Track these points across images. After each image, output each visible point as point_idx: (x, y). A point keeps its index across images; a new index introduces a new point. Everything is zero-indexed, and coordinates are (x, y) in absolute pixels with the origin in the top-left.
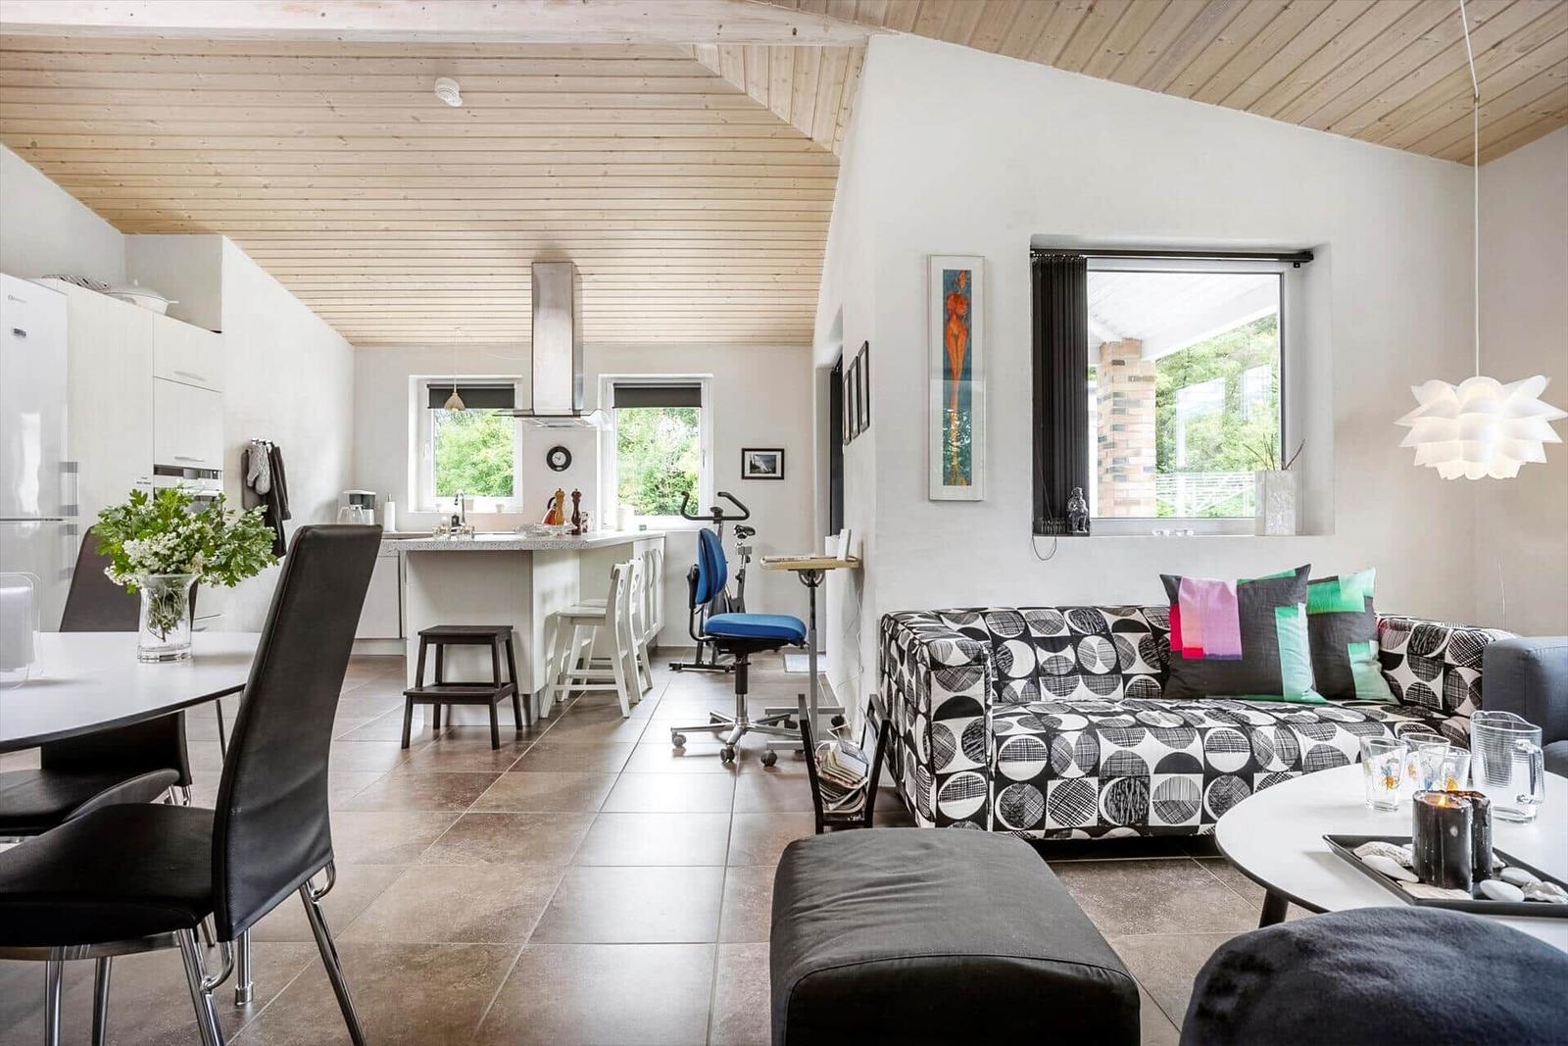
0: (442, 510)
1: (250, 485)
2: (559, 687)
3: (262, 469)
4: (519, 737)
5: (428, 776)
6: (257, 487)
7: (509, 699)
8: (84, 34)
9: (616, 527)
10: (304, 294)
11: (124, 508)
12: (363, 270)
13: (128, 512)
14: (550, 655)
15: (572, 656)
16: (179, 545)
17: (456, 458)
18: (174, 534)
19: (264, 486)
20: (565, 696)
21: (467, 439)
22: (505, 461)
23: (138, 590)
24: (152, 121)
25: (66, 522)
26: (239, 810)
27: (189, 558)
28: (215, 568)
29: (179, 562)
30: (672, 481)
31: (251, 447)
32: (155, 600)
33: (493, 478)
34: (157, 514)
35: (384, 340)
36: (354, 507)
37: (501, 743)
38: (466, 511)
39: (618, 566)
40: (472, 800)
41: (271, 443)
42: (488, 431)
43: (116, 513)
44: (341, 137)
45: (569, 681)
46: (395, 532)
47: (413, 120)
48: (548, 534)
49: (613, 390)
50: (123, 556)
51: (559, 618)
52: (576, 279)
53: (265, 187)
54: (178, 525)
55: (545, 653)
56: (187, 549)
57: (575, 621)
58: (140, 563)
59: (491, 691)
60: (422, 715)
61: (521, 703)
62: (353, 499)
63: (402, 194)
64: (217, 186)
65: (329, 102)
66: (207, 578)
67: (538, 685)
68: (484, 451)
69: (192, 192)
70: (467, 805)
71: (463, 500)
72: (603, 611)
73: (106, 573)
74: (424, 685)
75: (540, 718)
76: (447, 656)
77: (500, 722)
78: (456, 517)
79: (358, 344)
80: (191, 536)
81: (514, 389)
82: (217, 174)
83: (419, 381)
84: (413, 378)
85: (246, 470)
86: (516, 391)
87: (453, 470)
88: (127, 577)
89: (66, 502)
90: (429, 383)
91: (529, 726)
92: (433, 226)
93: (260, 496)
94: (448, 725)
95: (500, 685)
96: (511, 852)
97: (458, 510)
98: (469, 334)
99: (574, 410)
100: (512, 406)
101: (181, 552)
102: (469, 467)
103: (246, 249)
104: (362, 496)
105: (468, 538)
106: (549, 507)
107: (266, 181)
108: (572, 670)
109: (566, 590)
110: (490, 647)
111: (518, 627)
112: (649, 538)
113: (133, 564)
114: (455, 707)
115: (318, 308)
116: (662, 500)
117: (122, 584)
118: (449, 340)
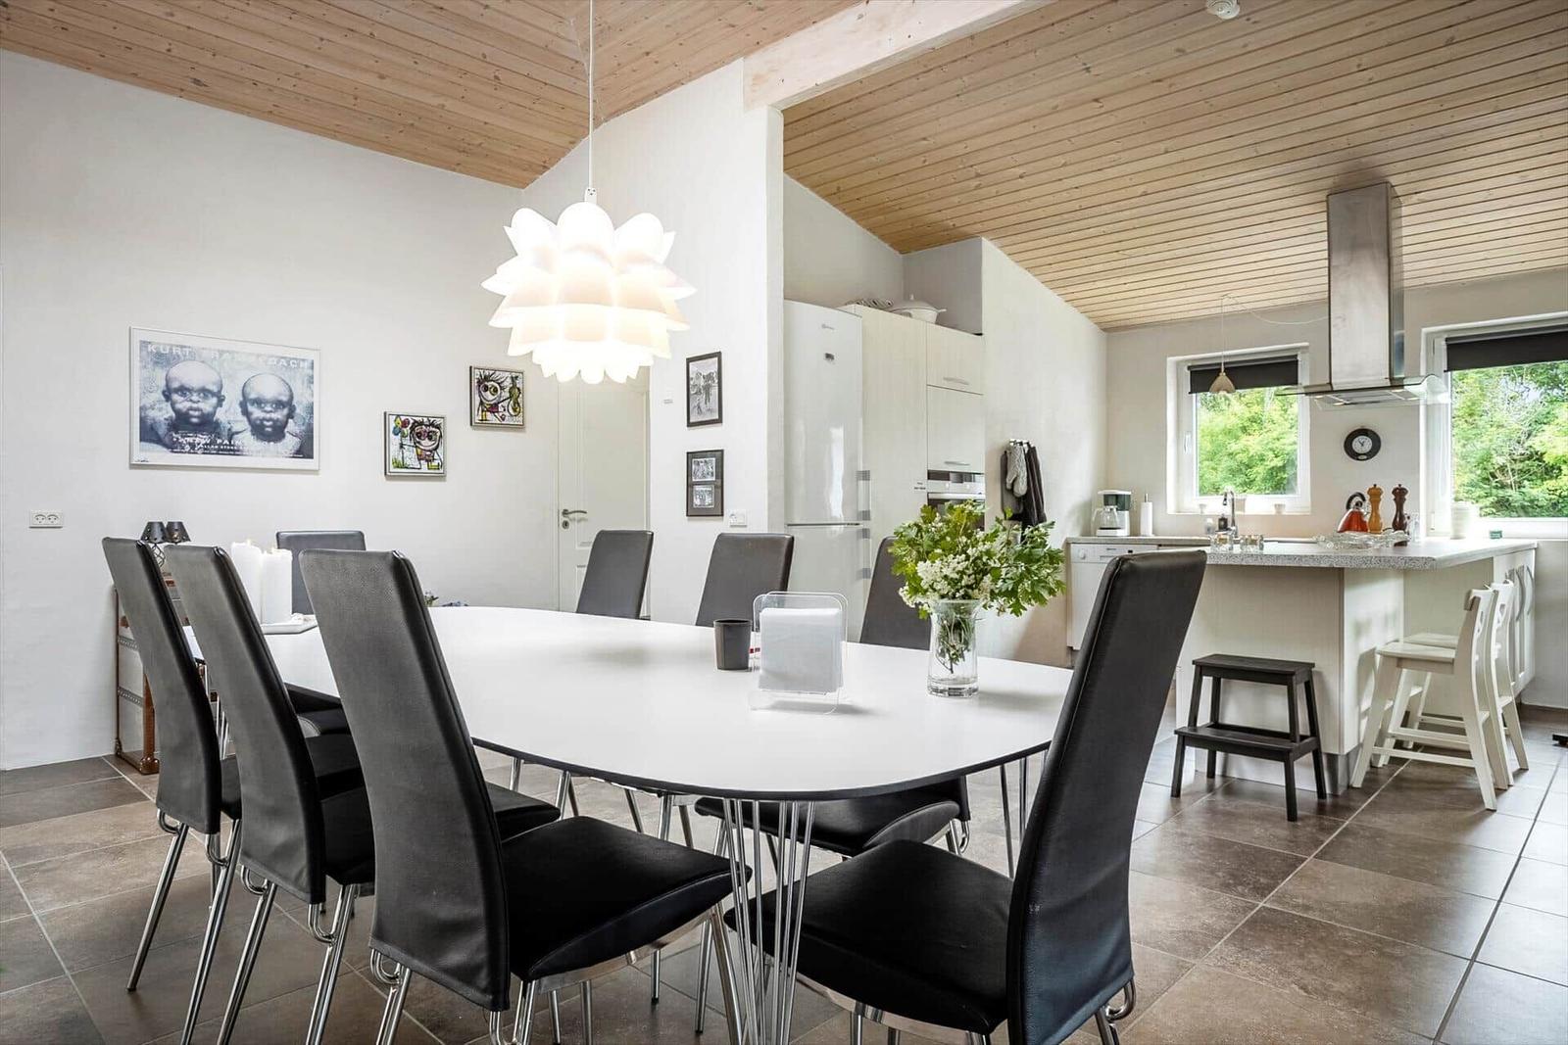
0: (1206, 512)
1: (1009, 487)
2: (1377, 750)
3: (1020, 470)
4: (1321, 809)
5: (1207, 840)
6: (1015, 489)
7: (1309, 757)
8: (874, 70)
9: (1452, 534)
10: (1057, 283)
11: (916, 525)
12: (1116, 246)
13: (920, 529)
14: (1366, 704)
15: (1395, 710)
16: (967, 568)
17: (1209, 447)
18: (964, 556)
19: (1021, 488)
20: (1383, 761)
21: (1222, 426)
22: (1271, 449)
23: (929, 615)
24: (924, 139)
25: (861, 526)
26: (1037, 908)
27: (978, 582)
28: (1001, 594)
29: (968, 586)
30: (1518, 466)
31: (1009, 448)
32: (944, 627)
33: (1255, 470)
34: (945, 531)
35: (1138, 321)
36: (1108, 509)
37: (1299, 813)
38: (1236, 513)
39: (1476, 593)
40: (1270, 888)
41: (1028, 443)
42: (1248, 415)
43: (909, 530)
44: (1096, 100)
45: (1389, 742)
46: (1153, 537)
47: (1178, 54)
48: (1367, 546)
49: (1445, 347)
50: (915, 578)
51: (1378, 658)
52: (1393, 204)
53: (1021, 177)
54: (967, 546)
55: (1359, 702)
56: (975, 573)
57: (1404, 663)
58: (931, 586)
59: (1285, 745)
60: (1196, 759)
61: (1325, 764)
62: (1108, 499)
63: (1162, 146)
64: (978, 187)
65: (1085, 64)
66: (992, 604)
67: (1349, 745)
68: (1244, 438)
69: (956, 199)
70: (1264, 896)
71: (1233, 500)
72: (1451, 654)
73: (901, 594)
74: (1198, 725)
75: (1349, 787)
76: (1225, 692)
77: (1299, 785)
78: (1223, 520)
79: (1111, 330)
80: (979, 558)
81: (1297, 361)
82: (978, 175)
83: (1178, 364)
84: (1171, 360)
85: (1005, 472)
86: (1299, 363)
87: (1207, 463)
88: (919, 599)
89: (861, 509)
90: (1190, 364)
91: (1334, 795)
92: (1198, 176)
93: (1016, 498)
94: (1224, 775)
95: (1298, 738)
96: (1337, 987)
97: (1227, 511)
98: (1239, 300)
99: (1391, 379)
100: (1295, 382)
101: (969, 576)
102: (1226, 458)
103: (1001, 247)
104: (1117, 496)
105: (1253, 550)
106: (1348, 507)
107: (1019, 171)
108: (1394, 728)
109: (1386, 618)
110: (1285, 688)
111: (1322, 663)
112: (1514, 551)
113: (925, 587)
114: (1233, 757)
115: (1070, 297)
116: (1501, 493)
117: (914, 606)
118: (1213, 311)
